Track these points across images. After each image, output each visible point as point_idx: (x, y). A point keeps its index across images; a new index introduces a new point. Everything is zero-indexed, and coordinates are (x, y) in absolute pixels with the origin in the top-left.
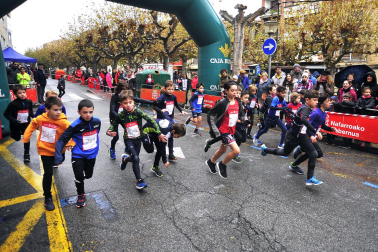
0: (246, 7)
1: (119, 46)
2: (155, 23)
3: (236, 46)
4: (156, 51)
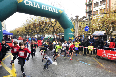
0: (79, 16)
1: (39, 29)
2: (50, 22)
3: (76, 29)
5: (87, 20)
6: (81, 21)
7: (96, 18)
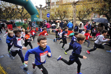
0: (42, 6)
2: (17, 8)
3: (40, 15)
4: (19, 16)
5: (47, 9)
6: (43, 10)
7: (53, 8)
